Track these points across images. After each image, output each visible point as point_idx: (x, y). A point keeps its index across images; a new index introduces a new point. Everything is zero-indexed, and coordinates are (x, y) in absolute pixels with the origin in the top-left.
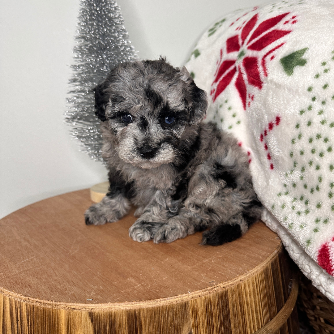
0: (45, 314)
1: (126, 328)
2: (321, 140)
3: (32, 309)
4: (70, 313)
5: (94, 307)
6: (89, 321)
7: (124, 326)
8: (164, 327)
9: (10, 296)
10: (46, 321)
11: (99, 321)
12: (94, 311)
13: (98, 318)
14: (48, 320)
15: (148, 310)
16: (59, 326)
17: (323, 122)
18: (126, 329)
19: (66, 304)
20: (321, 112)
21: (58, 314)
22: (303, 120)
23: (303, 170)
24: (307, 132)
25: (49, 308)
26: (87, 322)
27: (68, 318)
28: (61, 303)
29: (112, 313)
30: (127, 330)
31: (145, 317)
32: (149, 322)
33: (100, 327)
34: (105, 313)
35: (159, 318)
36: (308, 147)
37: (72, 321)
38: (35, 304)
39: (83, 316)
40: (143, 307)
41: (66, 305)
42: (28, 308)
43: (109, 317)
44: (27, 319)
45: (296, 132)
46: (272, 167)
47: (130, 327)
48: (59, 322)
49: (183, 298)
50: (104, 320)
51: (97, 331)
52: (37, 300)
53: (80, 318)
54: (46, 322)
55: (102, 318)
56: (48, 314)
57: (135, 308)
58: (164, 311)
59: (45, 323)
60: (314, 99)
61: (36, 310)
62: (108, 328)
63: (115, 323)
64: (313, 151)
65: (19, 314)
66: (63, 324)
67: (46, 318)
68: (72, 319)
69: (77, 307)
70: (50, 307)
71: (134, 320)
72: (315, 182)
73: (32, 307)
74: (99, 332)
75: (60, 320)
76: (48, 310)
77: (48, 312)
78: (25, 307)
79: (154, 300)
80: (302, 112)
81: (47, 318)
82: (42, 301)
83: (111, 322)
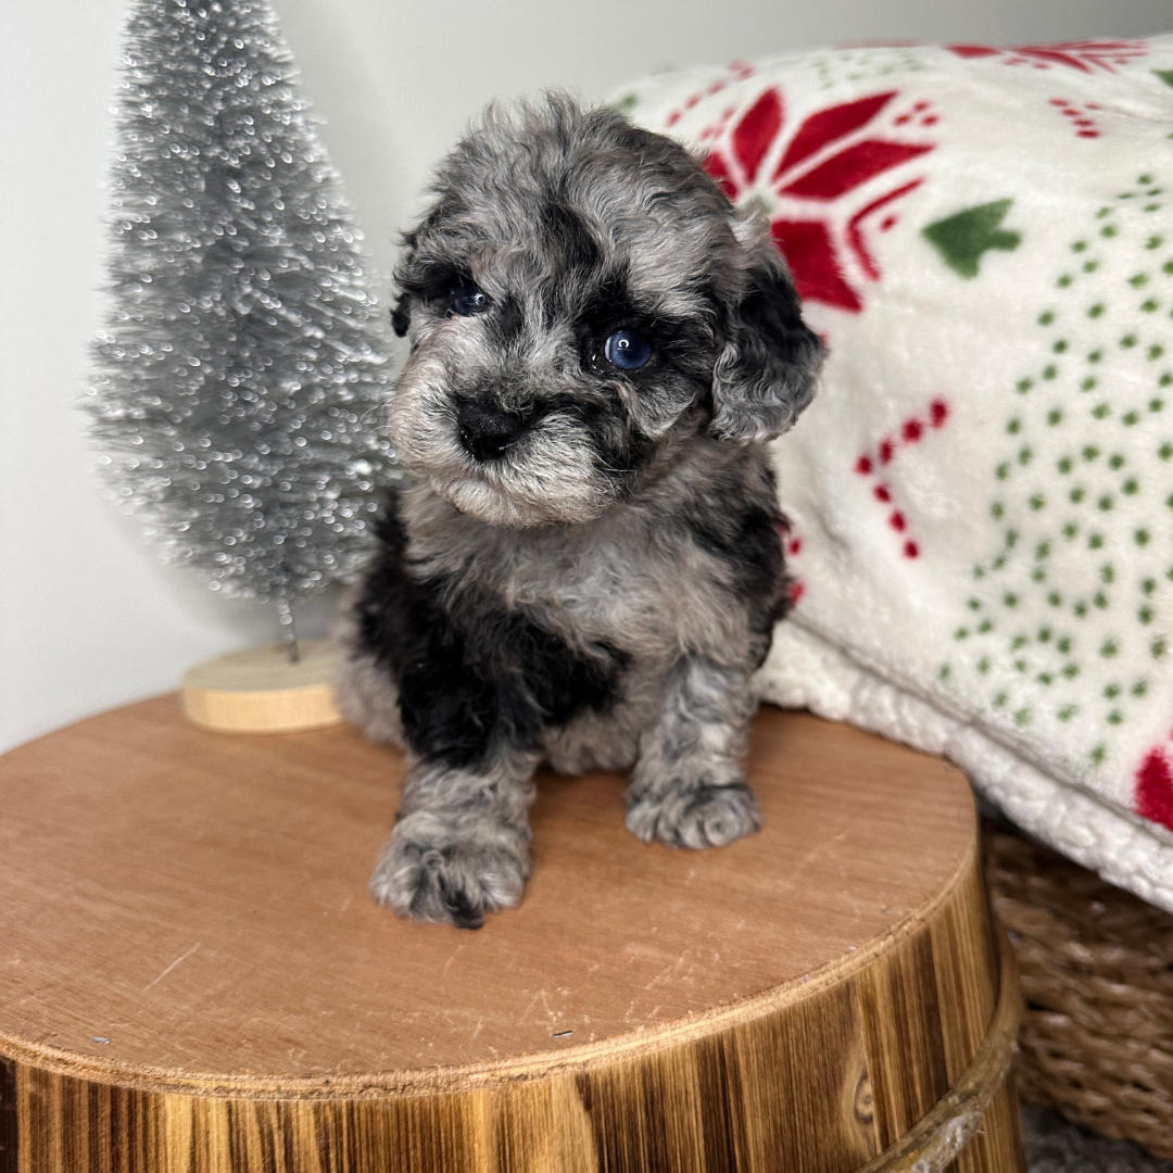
0: (403, 1126)
1: (695, 1104)
2: (1101, 463)
3: (345, 1117)
4: (507, 1095)
5: (594, 1055)
6: (578, 1107)
7: (691, 1098)
8: (800, 1073)
9: (233, 1094)
10: (408, 1150)
11: (610, 1099)
12: (594, 1067)
13: (609, 1088)
14: (419, 1145)
15: (757, 1026)
16: (466, 1152)
17: (1100, 412)
18: (696, 1108)
19: (491, 1066)
20: (1089, 385)
21: (459, 1111)
22: (1033, 408)
23: (1043, 551)
24: (1050, 444)
25: (422, 1101)
26: (572, 1114)
27: (502, 1116)
28: (473, 1069)
29: (653, 1062)
30: (699, 1109)
31: (747, 1054)
32: (761, 1065)
33: (614, 1120)
34: (630, 1069)
35: (786, 1048)
36: (1056, 488)
37: (515, 1124)
38: (357, 1098)
39: (554, 1098)
40: (743, 1020)
41: (490, 1070)
42: (326, 1119)
43: (644, 1077)
44: (322, 1162)
45: (1010, 446)
46: (912, 550)
47: (707, 1097)
48: (465, 1138)
49: (842, 968)
50: (628, 1092)
51: (604, 1136)
52: (366, 1078)
53: (547, 1104)
54: (412, 1153)
55: (622, 1088)
56: (417, 1119)
57: (720, 1029)
58: (798, 1022)
59: (404, 1158)
60: (1060, 347)
61: (363, 1118)
62: (641, 1117)
63: (662, 1096)
64: (1076, 496)
65: (279, 1154)
66: (483, 1142)
67: (410, 1135)
68: (515, 1116)
69: (533, 1068)
70: (425, 1093)
71: (719, 1070)
72: (1089, 584)
73: (344, 1110)
74: (613, 1138)
75: (469, 1130)
76: (417, 1104)
77: (417, 1112)
78: (312, 1118)
79: (772, 991)
80: (1025, 386)
81: (414, 1138)
82: (391, 1078)
83: (649, 1096)
